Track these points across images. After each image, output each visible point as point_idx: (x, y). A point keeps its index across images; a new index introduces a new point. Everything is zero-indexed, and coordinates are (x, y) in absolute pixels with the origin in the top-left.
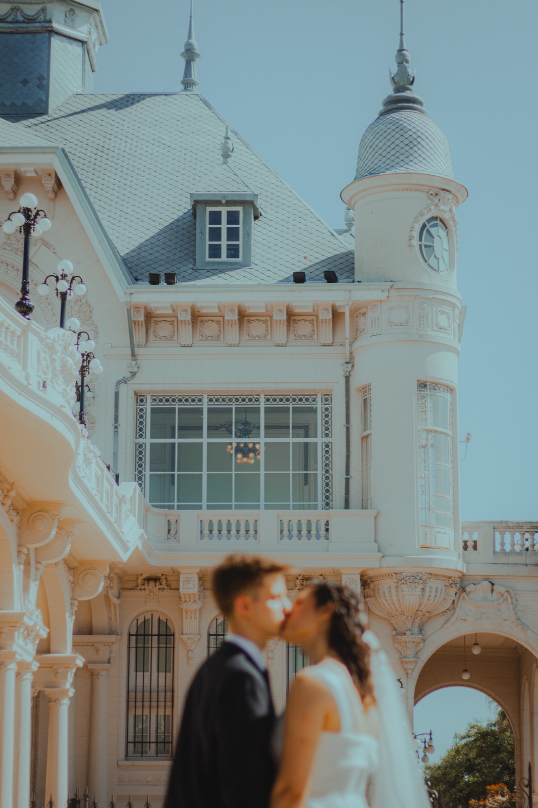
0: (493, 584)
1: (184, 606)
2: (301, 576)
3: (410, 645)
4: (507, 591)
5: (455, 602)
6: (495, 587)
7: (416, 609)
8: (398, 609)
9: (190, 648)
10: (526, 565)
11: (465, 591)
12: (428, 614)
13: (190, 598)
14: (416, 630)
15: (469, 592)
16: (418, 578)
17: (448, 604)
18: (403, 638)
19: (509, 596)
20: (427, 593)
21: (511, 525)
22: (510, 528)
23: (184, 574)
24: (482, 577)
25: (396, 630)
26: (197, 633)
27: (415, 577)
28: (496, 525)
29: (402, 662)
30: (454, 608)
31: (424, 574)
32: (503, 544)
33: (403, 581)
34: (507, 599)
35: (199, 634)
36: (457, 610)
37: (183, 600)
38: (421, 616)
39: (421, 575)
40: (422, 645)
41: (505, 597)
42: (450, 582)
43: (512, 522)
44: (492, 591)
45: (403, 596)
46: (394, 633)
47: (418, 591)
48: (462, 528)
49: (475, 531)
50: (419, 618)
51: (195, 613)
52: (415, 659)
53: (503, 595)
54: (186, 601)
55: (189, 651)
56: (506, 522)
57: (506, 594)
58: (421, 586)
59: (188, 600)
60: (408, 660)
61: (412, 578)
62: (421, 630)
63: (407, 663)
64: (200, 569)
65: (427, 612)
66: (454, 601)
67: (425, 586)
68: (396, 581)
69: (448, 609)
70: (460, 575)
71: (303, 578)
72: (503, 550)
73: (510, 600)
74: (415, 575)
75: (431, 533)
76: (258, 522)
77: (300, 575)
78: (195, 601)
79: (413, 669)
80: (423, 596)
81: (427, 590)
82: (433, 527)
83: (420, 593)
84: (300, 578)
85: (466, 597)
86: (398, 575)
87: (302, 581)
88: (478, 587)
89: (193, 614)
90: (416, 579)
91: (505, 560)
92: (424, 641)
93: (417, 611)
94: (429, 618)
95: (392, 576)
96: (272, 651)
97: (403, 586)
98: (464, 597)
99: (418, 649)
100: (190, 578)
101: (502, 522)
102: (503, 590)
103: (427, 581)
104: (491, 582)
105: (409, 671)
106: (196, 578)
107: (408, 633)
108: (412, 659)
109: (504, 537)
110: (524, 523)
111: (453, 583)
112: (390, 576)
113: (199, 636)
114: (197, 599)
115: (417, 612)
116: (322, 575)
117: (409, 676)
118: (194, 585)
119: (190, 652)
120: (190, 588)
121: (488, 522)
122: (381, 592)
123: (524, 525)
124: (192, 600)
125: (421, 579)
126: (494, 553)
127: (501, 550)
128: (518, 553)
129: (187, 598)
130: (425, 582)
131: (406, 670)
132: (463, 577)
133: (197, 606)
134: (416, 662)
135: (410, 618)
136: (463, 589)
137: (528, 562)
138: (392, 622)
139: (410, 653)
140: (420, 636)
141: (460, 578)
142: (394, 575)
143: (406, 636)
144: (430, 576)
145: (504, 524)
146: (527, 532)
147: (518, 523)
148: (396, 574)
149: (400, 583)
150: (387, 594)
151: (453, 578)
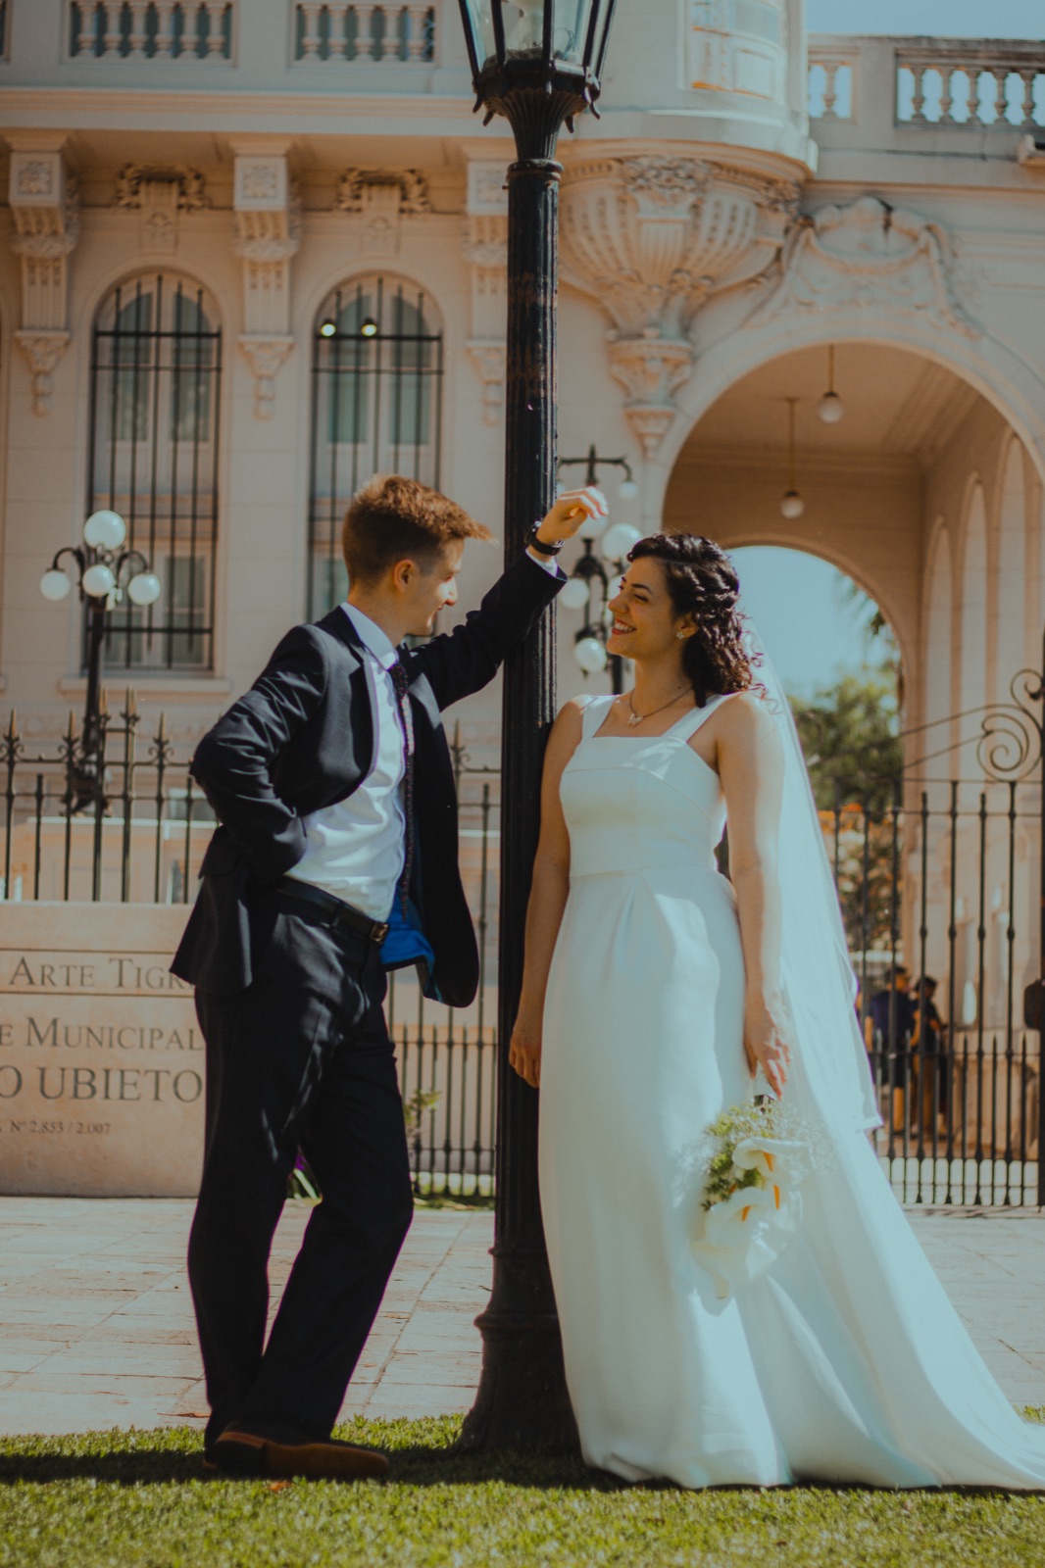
0: (889, 209)
1: (24, 248)
2: (355, 173)
3: (654, 367)
4: (929, 228)
5: (784, 256)
6: (895, 217)
7: (675, 266)
8: (626, 264)
9: (39, 367)
10: (983, 157)
11: (812, 225)
12: (707, 282)
13: (39, 222)
14: (672, 327)
15: (824, 229)
16: (682, 173)
17: (763, 259)
18: (635, 348)
19: (932, 241)
20: (707, 221)
21: (944, 46)
22: (941, 56)
23: (21, 152)
24: (858, 188)
25: (614, 325)
26: (62, 324)
27: (673, 169)
28: (901, 45)
29: (630, 416)
30: (781, 273)
31: (700, 163)
32: (919, 101)
33: (640, 182)
34: (925, 251)
35: (67, 328)
36: (789, 276)
37: (20, 228)
38: (689, 289)
39: (690, 165)
40: (687, 371)
41: (921, 244)
42: (772, 194)
43: (947, 41)
44: (887, 225)
45: (640, 223)
46: (611, 334)
47: (682, 211)
48: (811, 52)
49: (843, 63)
50: (681, 295)
51: (57, 270)
52: (668, 409)
53: (915, 239)
54: (28, 233)
55: (38, 374)
56: (930, 39)
57: (925, 236)
58: (691, 198)
59: (34, 230)
60: (647, 408)
61: (665, 174)
62: (686, 330)
63: (644, 417)
64: (69, 140)
65: (706, 277)
66: (779, 251)
67: (701, 200)
68: (619, 182)
69: (762, 275)
70: (800, 176)
71: (359, 179)
72: (919, 117)
73: (934, 251)
74: (676, 164)
75: (723, 52)
76: (234, 11)
77: (351, 170)
78: (54, 233)
79: (661, 437)
80: (696, 227)
81: (708, 210)
82: (726, 35)
83: (687, 217)
84: (353, 177)
85: (814, 241)
86: (627, 165)
87: (356, 186)
88: (850, 214)
89: (51, 271)
90: (677, 175)
91: (924, 142)
92: (694, 359)
93: (678, 271)
94: (711, 297)
95: (609, 168)
96: (270, 378)
97: (640, 196)
98: (808, 241)
99: (677, 380)
100: (41, 164)
101: (918, 39)
102: (917, 224)
103: (709, 186)
104: (884, 203)
105: (650, 442)
106: (55, 164)
107: (650, 332)
108: (659, 408)
109: (921, 80)
110: (979, 42)
111: (780, 198)
112: (605, 168)
113: (66, 335)
114: (61, 230)
115: (678, 277)
116: (412, 171)
117: (651, 454)
118: (49, 183)
119: (41, 379)
120: (39, 192)
121: (879, 39)
122: (577, 216)
123: (981, 48)
124: (46, 229)
125: (690, 177)
126: (897, 123)
127: (914, 117)
128: (960, 126)
129: (33, 221)
130: (701, 187)
131: (641, 437)
132: (808, 186)
133: (61, 247)
134: (671, 417)
135: (655, 290)
136: (808, 221)
137: (988, 149)
138: (607, 303)
139: (655, 391)
140: (683, 344)
141: (798, 185)
142: (615, 165)
143: (642, 342)
144: (716, 171)
145: (925, 45)
146: (988, 69)
147: (963, 42)
148: (620, 161)
149: (630, 187)
150: (594, 221)
151: (780, 185)
